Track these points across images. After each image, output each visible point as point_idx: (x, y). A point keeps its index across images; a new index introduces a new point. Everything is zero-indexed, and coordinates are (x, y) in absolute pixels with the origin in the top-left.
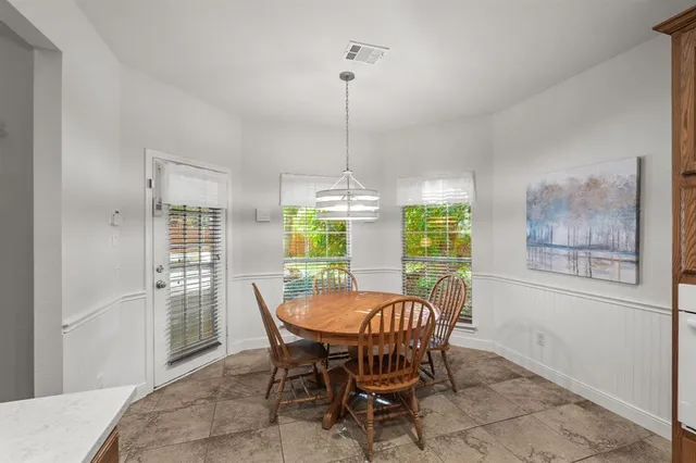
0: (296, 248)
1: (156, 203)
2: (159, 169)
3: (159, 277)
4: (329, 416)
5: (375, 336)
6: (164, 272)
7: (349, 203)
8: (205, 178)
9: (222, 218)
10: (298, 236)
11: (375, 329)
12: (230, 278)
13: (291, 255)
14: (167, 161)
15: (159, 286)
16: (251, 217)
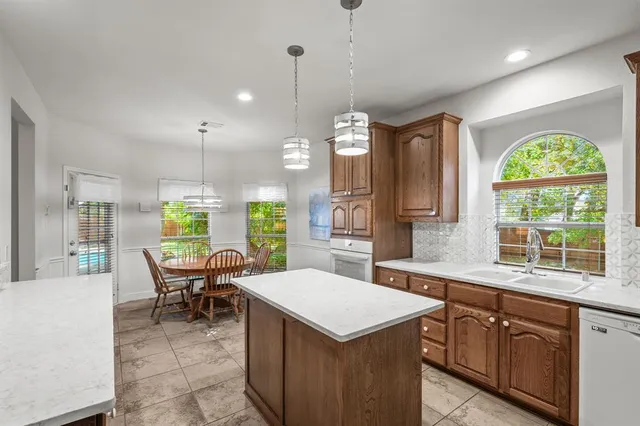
0: (170, 231)
1: (71, 200)
2: (72, 178)
3: (72, 248)
4: (190, 316)
5: (213, 270)
6: (76, 245)
7: (202, 203)
8: (102, 183)
9: (114, 209)
10: (171, 222)
11: (213, 266)
12: (120, 251)
13: (166, 235)
14: (78, 173)
15: (72, 254)
16: (136, 209)
